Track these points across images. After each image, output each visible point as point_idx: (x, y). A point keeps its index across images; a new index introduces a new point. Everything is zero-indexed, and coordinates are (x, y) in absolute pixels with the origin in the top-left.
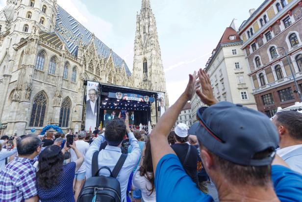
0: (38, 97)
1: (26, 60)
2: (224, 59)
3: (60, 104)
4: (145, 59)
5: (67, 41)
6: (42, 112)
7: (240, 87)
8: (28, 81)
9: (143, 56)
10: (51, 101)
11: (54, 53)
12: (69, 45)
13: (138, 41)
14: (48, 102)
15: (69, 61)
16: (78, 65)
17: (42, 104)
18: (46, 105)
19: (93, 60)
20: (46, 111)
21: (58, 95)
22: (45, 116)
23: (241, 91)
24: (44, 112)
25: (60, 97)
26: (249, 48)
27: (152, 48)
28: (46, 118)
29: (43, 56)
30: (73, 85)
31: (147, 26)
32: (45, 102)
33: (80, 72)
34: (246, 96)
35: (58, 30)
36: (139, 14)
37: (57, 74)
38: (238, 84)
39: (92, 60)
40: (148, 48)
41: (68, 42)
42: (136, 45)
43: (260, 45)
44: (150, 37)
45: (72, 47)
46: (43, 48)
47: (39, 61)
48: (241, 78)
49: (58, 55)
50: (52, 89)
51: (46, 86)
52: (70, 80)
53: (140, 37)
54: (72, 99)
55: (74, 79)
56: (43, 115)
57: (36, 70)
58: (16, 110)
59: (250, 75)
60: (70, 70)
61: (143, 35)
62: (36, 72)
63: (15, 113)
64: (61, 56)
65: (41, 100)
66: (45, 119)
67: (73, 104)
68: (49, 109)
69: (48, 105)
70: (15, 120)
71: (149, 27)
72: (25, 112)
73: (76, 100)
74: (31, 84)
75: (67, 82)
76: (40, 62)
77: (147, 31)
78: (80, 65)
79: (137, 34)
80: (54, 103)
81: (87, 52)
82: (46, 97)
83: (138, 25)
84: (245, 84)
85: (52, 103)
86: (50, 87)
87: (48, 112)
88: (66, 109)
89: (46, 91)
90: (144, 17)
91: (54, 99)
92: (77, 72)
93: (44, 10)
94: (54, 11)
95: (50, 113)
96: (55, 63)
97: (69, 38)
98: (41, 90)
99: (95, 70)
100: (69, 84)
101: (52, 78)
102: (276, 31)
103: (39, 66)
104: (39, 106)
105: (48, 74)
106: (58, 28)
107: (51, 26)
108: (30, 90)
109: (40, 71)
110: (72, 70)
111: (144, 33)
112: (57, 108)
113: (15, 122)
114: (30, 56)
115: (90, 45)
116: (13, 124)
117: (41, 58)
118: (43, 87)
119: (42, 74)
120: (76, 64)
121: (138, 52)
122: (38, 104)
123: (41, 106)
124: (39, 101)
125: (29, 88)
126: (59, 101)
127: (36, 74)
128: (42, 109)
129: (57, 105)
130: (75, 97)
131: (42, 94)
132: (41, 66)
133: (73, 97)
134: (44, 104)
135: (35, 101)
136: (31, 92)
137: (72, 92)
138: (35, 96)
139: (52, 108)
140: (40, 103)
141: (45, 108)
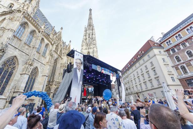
0: (8, 61)
1: (7, 25)
2: (155, 55)
3: (29, 72)
4: (89, 52)
6: (7, 78)
7: (169, 74)
8: (4, 43)
9: (87, 51)
10: (20, 68)
11: (34, 29)
13: (85, 41)
14: (17, 68)
15: (44, 38)
16: (50, 44)
17: (10, 70)
18: (14, 72)
20: (12, 78)
21: (30, 63)
22: (9, 83)
23: (171, 76)
24: (9, 79)
25: (31, 65)
26: (170, 51)
27: (94, 46)
29: (24, 28)
30: (43, 58)
31: (91, 34)
32: (14, 68)
33: (50, 49)
34: (174, 79)
36: (86, 27)
37: (33, 45)
38: (168, 72)
40: (91, 46)
42: (83, 43)
43: (178, 50)
44: (93, 40)
46: (26, 20)
48: (168, 67)
49: (37, 31)
50: (25, 57)
51: (20, 52)
52: (42, 53)
53: (86, 39)
54: (39, 70)
55: (44, 53)
56: (7, 82)
57: (14, 36)
59: (173, 67)
60: (43, 46)
61: (88, 38)
62: (13, 38)
64: (39, 32)
65: (10, 65)
66: (8, 86)
67: (40, 75)
68: (16, 76)
69: (16, 71)
71: (92, 35)
73: (43, 71)
74: (6, 46)
75: (38, 54)
76: (20, 31)
77: (91, 37)
78: (51, 44)
79: (84, 37)
80: (23, 71)
81: (56, 37)
82: (16, 64)
83: (85, 32)
84: (171, 72)
85: (21, 70)
86: (23, 55)
87: (15, 78)
88: (32, 78)
89: (18, 58)
90: (89, 29)
91: (23, 67)
92: (48, 49)
95: (16, 80)
96: (33, 36)
98: (13, 55)
99: (59, 51)
100: (40, 56)
101: (27, 47)
102: (190, 43)
103: (18, 34)
104: (6, 71)
105: (25, 43)
108: (3, 51)
109: (18, 38)
110: (45, 45)
111: (89, 37)
114: (13, 22)
115: (59, 33)
117: (22, 28)
118: (16, 53)
119: (19, 42)
120: (48, 42)
121: (84, 47)
122: (5, 69)
123: (8, 72)
124: (7, 66)
125: (3, 49)
126: (30, 69)
127: (13, 40)
128: (8, 75)
129: (26, 73)
130: (43, 69)
131: (13, 60)
132: (20, 34)
133: (41, 69)
134: (12, 70)
135: (2, 65)
136: (3, 54)
137: (40, 63)
138: (5, 60)
139: (20, 75)
140: (8, 68)
141: (12, 74)
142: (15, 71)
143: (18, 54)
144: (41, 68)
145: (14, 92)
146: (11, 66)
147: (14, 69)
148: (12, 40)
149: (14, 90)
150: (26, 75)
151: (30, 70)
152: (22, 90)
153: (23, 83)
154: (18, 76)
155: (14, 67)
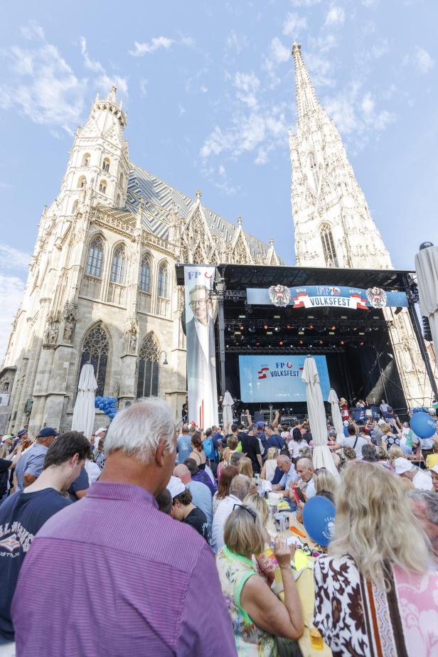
0: (92, 335)
3: (134, 349)
4: (325, 225)
5: (150, 220)
6: (100, 371)
8: (70, 301)
10: (116, 344)
11: (120, 238)
12: (153, 226)
14: (112, 346)
15: (150, 250)
16: (170, 258)
17: (100, 353)
18: (109, 354)
19: (201, 245)
20: (108, 369)
21: (131, 329)
22: (106, 380)
24: (105, 372)
27: (340, 193)
28: (108, 384)
29: (101, 248)
30: (163, 304)
32: (106, 348)
35: (133, 203)
37: (129, 283)
39: (199, 247)
41: (151, 222)
44: (330, 169)
45: (159, 229)
46: (98, 229)
47: (93, 257)
49: (128, 241)
50: (119, 317)
51: (105, 310)
52: (155, 293)
53: (303, 181)
54: (161, 339)
55: (163, 290)
57: (87, 278)
58: (48, 368)
60: (154, 271)
61: (310, 174)
62: (86, 282)
63: (47, 375)
64: (133, 240)
65: (97, 342)
66: (106, 387)
68: (115, 363)
69: (112, 353)
70: (47, 390)
71: (324, 148)
72: (62, 372)
73: (171, 338)
74: (76, 307)
76: (95, 260)
77: (319, 159)
78: (174, 258)
79: (295, 174)
80: (123, 349)
81: (188, 229)
82: (108, 336)
85: (120, 348)
86: (114, 313)
87: (113, 369)
88: (150, 362)
89: (107, 322)
91: (123, 340)
92: (169, 275)
93: (106, 167)
94: (123, 167)
95: (116, 373)
96: (124, 259)
97: (154, 214)
98: (96, 320)
100: (152, 302)
101: (118, 291)
103: (94, 269)
104: (93, 356)
105: (111, 284)
106: (133, 200)
107: (119, 195)
108: (73, 319)
109: (95, 279)
110: (157, 270)
111: (314, 166)
112: (128, 360)
113: (47, 396)
116: (43, 399)
117: (96, 252)
118: (100, 313)
119: (100, 285)
120: (165, 256)
121: (304, 214)
122: (91, 354)
123: (97, 358)
124: (93, 346)
125: (71, 315)
126: (133, 342)
127: (88, 286)
128: (100, 365)
129: (128, 354)
130: (168, 332)
131: (99, 330)
132: (96, 267)
133: (163, 334)
134: (105, 353)
135: (85, 346)
136: (75, 325)
137: (160, 320)
138: (85, 335)
139: (121, 360)
140: (96, 350)
141: (106, 361)
142: (109, 352)
143: (105, 314)
144: (165, 332)
145: (119, 399)
146: (100, 345)
147: (107, 350)
148: (86, 288)
149: (118, 395)
150: (128, 358)
151: (135, 344)
152: (130, 392)
153: (129, 378)
154: (118, 363)
155: (105, 346)
